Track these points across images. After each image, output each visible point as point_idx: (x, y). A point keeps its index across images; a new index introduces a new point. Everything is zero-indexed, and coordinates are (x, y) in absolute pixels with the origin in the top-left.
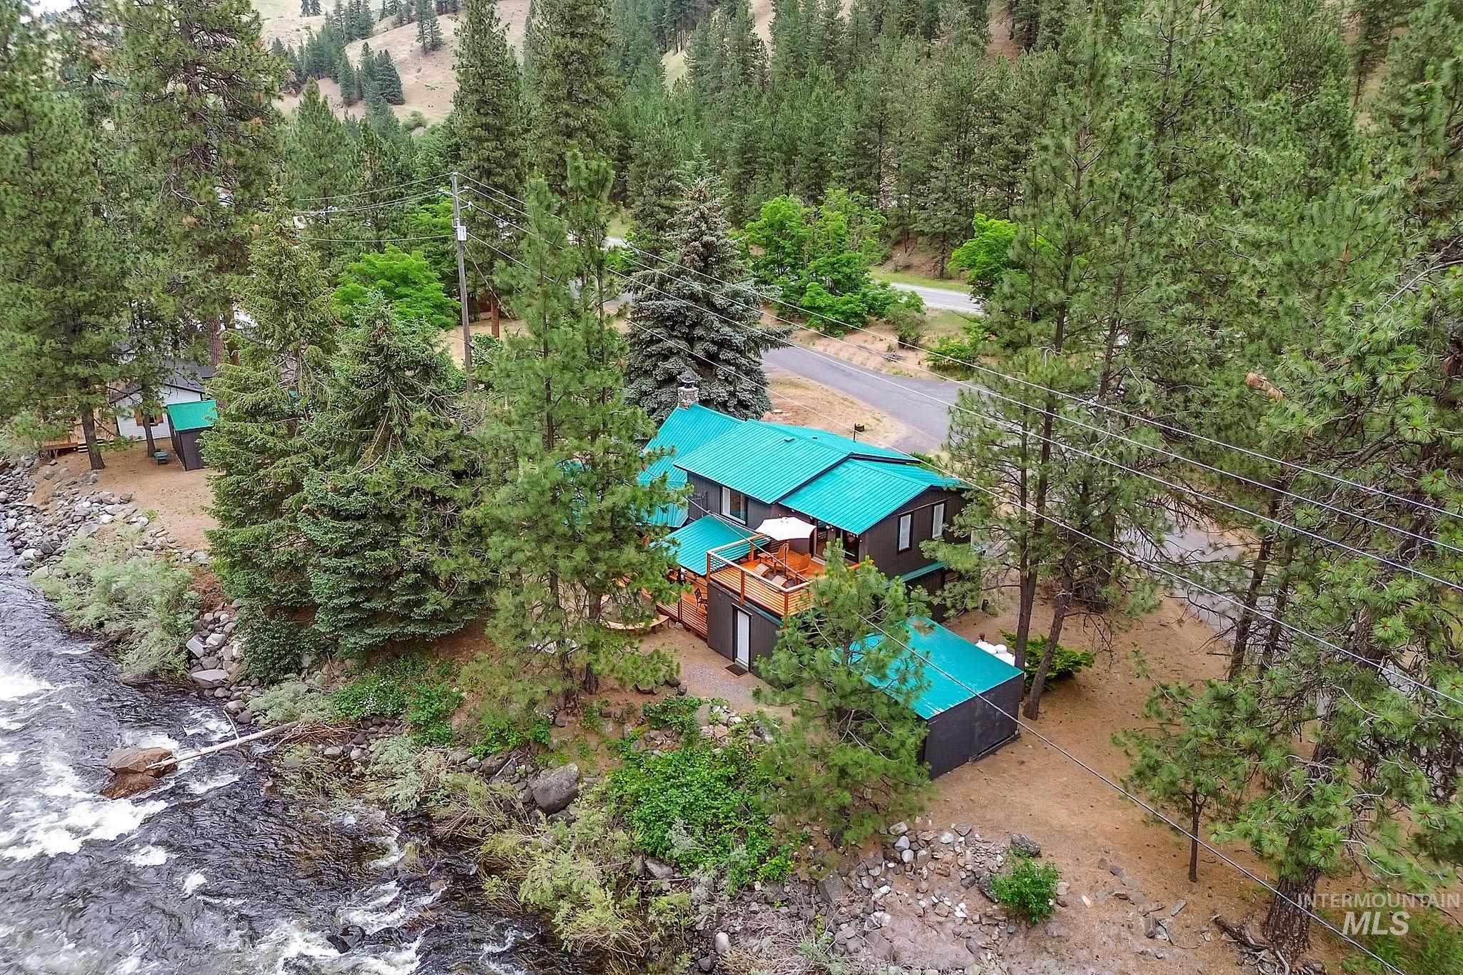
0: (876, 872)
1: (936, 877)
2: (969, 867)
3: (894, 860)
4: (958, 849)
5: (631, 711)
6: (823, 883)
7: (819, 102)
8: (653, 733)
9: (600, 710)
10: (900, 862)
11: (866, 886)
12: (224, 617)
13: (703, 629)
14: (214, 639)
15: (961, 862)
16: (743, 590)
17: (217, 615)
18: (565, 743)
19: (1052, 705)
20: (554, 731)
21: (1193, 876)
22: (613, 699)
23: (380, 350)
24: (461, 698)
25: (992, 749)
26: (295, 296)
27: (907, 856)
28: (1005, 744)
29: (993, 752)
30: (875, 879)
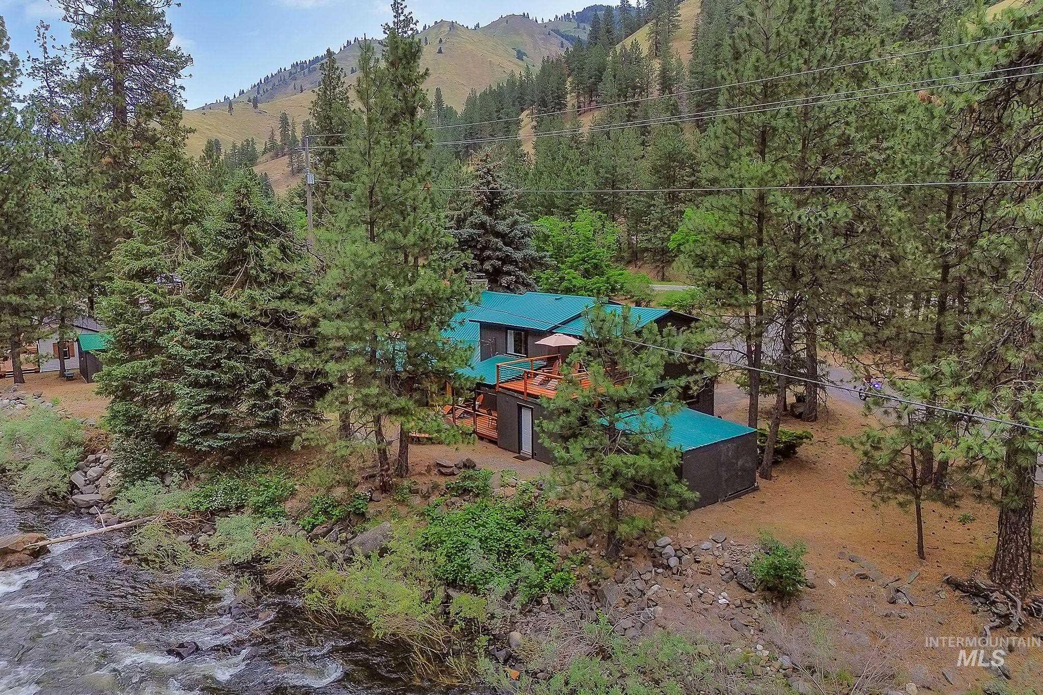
0: (647, 576)
1: (699, 575)
2: (727, 565)
3: (662, 566)
4: (717, 553)
5: (435, 487)
6: (602, 591)
7: (569, 171)
8: (453, 499)
9: (410, 488)
10: (668, 567)
11: (640, 588)
12: (103, 456)
13: (494, 434)
14: (93, 472)
15: (720, 562)
16: (526, 389)
17: (98, 456)
18: (380, 512)
19: (783, 472)
20: (371, 505)
21: (921, 554)
22: (420, 480)
23: (242, 210)
24: (294, 490)
25: (737, 495)
26: (181, 190)
27: (673, 562)
28: (747, 493)
29: (739, 497)
30: (646, 582)
